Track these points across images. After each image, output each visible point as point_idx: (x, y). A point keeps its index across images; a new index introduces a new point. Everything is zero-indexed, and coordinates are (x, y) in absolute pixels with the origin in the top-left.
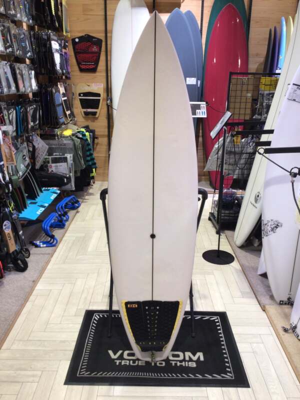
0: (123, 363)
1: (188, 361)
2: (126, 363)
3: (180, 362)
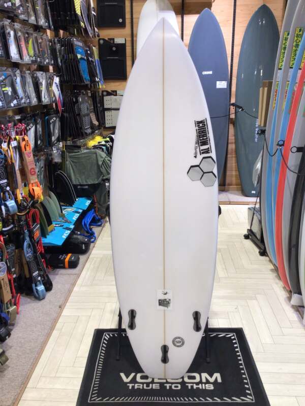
0: (136, 387)
1: (205, 383)
2: (139, 387)
3: (196, 385)
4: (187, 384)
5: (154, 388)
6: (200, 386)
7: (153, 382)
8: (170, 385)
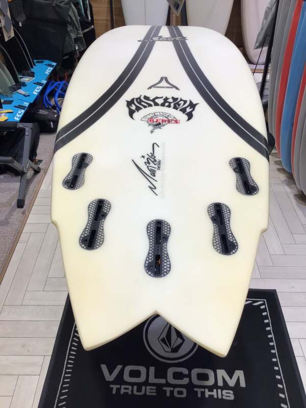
0: (122, 391)
1: (222, 388)
2: (126, 391)
3: (209, 391)
4: (195, 389)
5: (148, 393)
6: (214, 393)
7: (146, 383)
8: (172, 389)
